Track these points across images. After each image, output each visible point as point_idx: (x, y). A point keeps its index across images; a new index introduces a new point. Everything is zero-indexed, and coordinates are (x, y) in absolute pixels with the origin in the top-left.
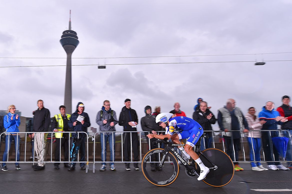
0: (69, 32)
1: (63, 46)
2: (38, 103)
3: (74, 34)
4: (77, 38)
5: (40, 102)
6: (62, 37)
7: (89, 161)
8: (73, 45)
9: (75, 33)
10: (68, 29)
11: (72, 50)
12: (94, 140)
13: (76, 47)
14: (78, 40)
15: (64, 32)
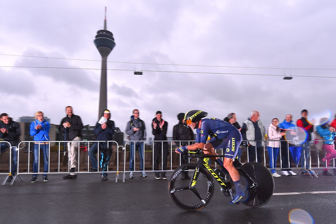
0: (104, 33)
1: (98, 47)
2: (66, 110)
3: (109, 35)
4: (113, 39)
5: (68, 109)
6: (97, 37)
7: (119, 171)
8: (109, 47)
9: (111, 34)
10: (103, 29)
11: (107, 52)
12: (124, 150)
13: (112, 49)
14: (115, 41)
15: (98, 32)
